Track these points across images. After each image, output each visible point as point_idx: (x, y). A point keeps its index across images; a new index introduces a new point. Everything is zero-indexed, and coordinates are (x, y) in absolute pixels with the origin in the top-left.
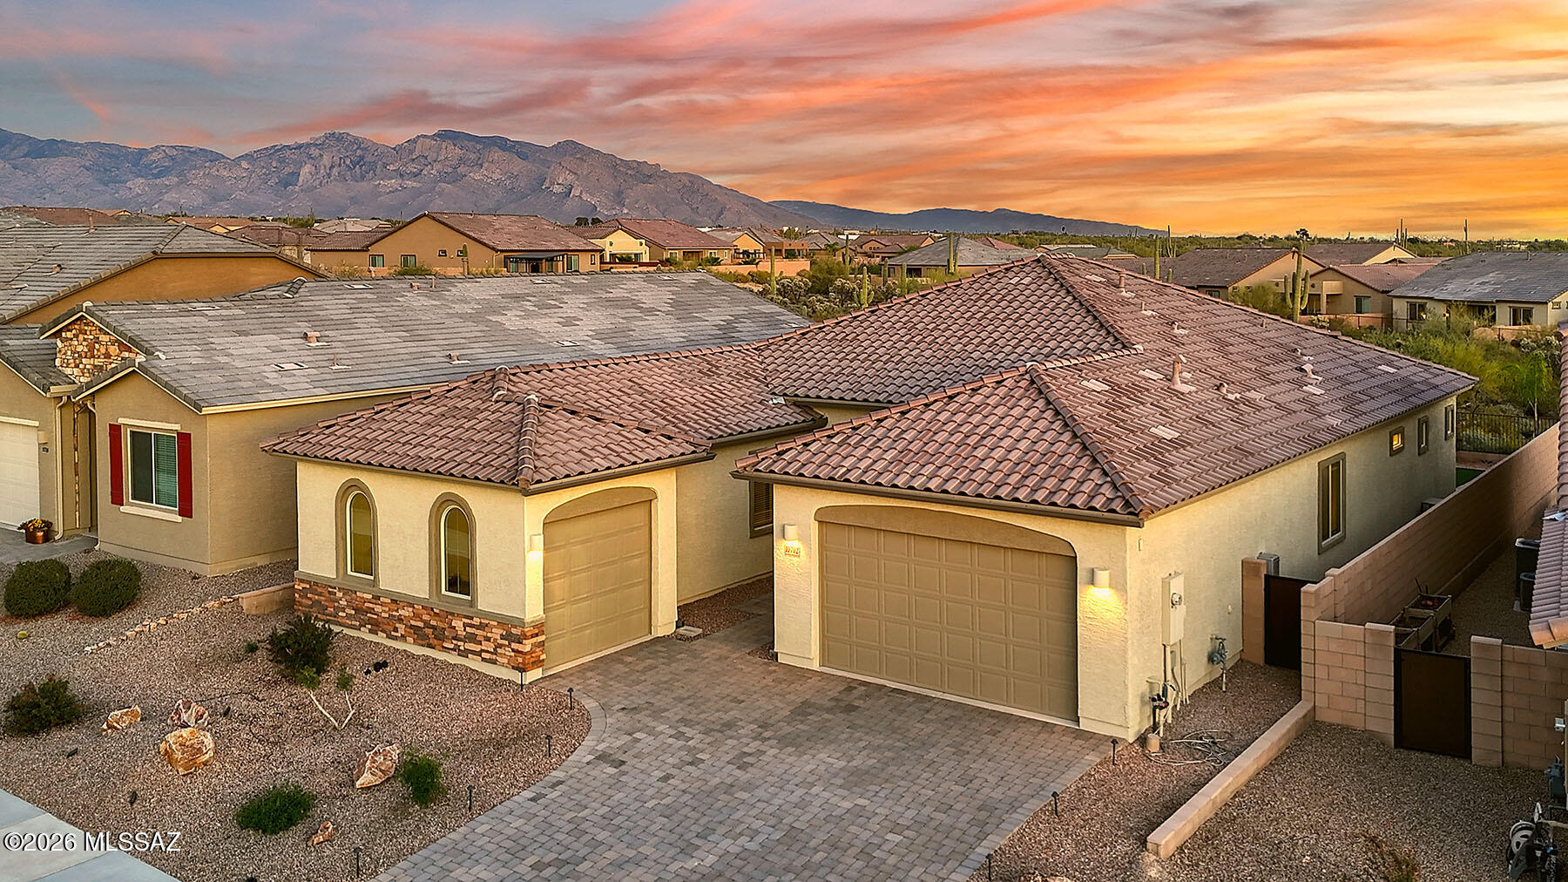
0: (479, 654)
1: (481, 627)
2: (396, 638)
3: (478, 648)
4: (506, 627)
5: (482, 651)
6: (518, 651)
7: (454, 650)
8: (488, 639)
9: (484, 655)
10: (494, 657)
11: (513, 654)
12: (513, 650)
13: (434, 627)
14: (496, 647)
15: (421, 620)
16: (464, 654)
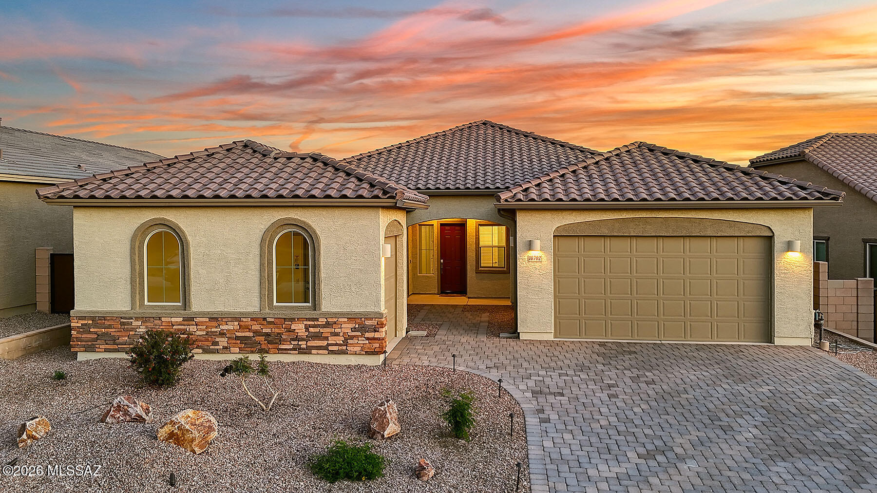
0: (325, 348)
1: (328, 325)
2: (217, 352)
3: (325, 343)
4: (359, 321)
5: (328, 345)
6: (374, 339)
7: (294, 349)
8: (337, 334)
9: (330, 348)
10: (344, 348)
11: (367, 342)
12: (368, 339)
13: (267, 335)
14: (346, 339)
15: (250, 330)
16: (307, 351)
